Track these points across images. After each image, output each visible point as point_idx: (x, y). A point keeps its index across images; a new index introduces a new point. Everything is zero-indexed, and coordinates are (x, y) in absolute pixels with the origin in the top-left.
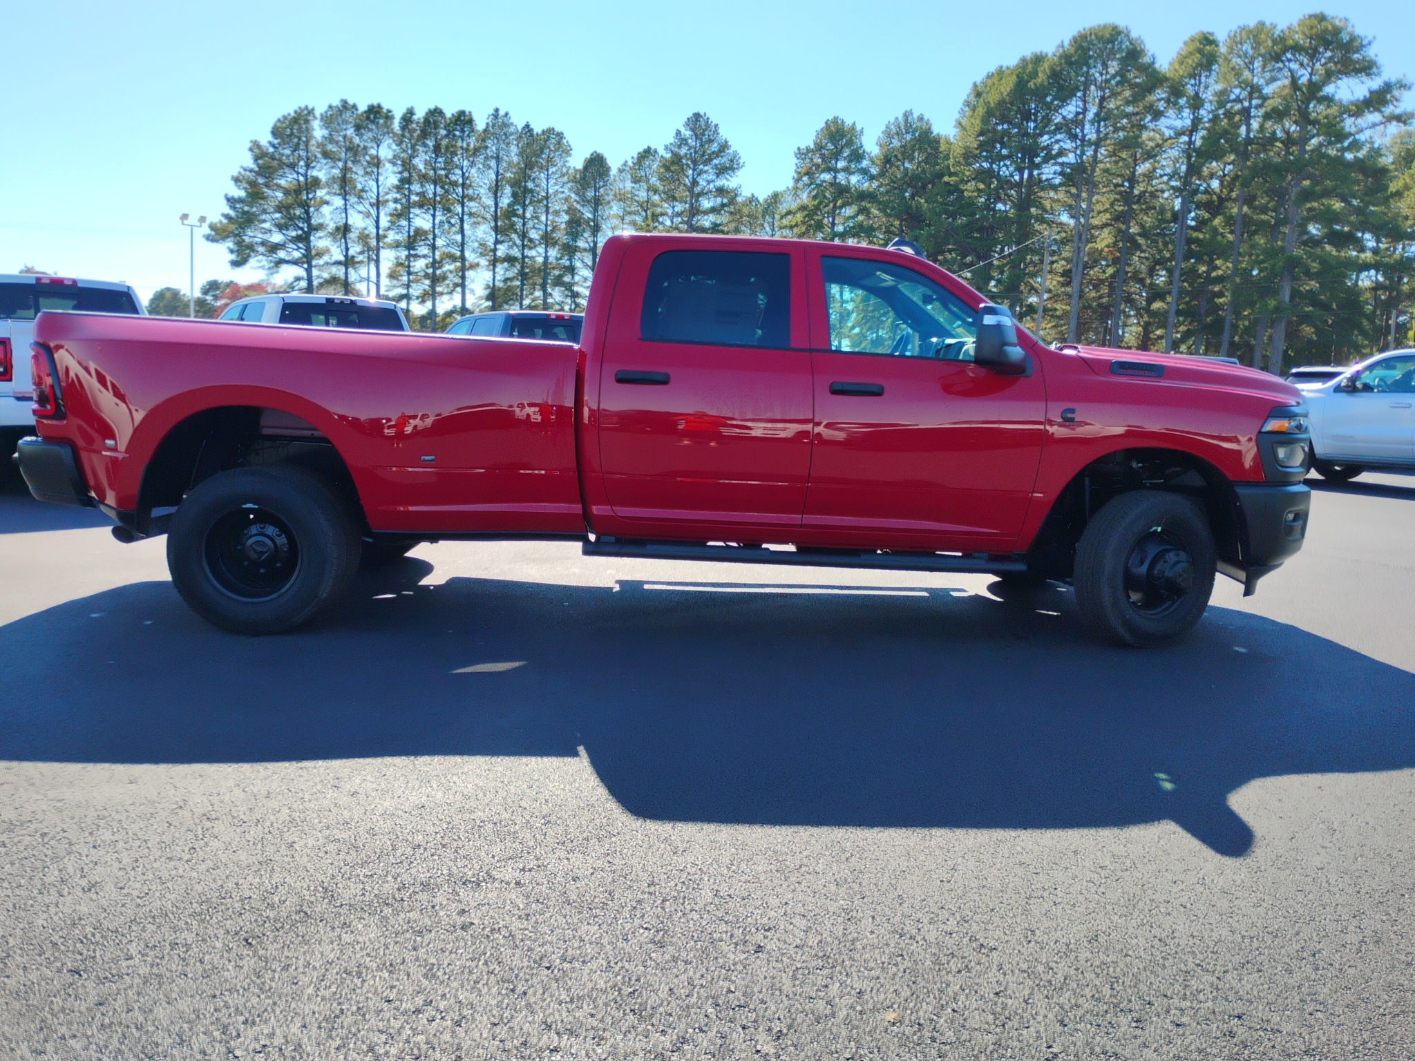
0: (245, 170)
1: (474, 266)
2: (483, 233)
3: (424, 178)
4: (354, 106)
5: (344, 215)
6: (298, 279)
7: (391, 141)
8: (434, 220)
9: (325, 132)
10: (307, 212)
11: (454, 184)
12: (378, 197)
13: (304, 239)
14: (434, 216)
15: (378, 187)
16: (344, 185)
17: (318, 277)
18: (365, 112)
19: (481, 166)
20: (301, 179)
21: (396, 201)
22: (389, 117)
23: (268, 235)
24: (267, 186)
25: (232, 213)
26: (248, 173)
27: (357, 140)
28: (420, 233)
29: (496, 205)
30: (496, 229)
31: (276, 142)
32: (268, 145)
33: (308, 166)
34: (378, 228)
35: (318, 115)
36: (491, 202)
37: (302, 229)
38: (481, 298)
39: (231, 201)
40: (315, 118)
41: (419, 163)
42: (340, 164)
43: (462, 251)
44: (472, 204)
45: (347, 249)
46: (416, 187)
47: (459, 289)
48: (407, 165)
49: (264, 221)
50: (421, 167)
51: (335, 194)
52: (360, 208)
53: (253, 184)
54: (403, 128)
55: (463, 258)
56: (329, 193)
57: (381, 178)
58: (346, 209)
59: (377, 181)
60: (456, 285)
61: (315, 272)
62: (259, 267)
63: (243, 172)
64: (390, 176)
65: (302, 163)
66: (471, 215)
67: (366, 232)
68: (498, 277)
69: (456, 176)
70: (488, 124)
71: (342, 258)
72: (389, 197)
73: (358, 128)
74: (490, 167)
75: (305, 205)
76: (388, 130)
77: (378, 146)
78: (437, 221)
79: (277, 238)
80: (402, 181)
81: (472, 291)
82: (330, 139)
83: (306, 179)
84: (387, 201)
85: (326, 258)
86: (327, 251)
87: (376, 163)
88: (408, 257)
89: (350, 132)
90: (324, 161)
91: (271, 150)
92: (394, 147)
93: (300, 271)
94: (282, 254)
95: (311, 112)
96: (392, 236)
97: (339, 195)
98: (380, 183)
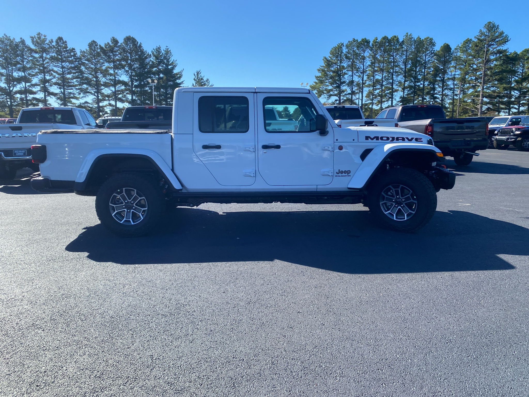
0: (321, 67)
1: (397, 91)
2: (401, 78)
3: (379, 61)
4: (357, 40)
5: (352, 77)
6: (336, 100)
7: (369, 50)
8: (382, 76)
9: (347, 50)
10: (340, 78)
11: (391, 62)
12: (363, 70)
13: (339, 87)
14: (383, 75)
15: (364, 66)
16: (353, 67)
17: (343, 99)
18: (360, 41)
19: (400, 54)
20: (338, 67)
21: (370, 70)
22: (368, 42)
23: (327, 87)
24: (328, 71)
25: (317, 81)
26: (322, 67)
27: (357, 51)
28: (377, 81)
29: (405, 68)
30: (405, 77)
31: (331, 56)
32: (328, 57)
33: (341, 62)
34: (363, 80)
35: (345, 45)
36: (403, 67)
37: (338, 84)
38: (398, 102)
39: (317, 77)
40: (344, 46)
41: (378, 57)
42: (351, 60)
43: (392, 86)
44: (397, 68)
45: (352, 89)
46: (377, 65)
47: (390, 99)
48: (374, 57)
49: (327, 82)
50: (379, 57)
51: (349, 71)
52: (357, 74)
53: (323, 71)
54: (373, 45)
55: (392, 88)
56: (347, 71)
57: (365, 63)
58: (352, 75)
59: (363, 65)
60: (390, 98)
61: (342, 98)
62: (324, 98)
63: (320, 67)
64: (368, 62)
65: (339, 62)
66: (396, 72)
67: (359, 82)
68: (405, 94)
69: (391, 59)
70: (404, 39)
71: (350, 92)
72: (367, 69)
73: (358, 47)
74: (404, 54)
75: (339, 76)
76: (368, 46)
77: (364, 52)
78: (383, 76)
79: (330, 88)
80: (372, 63)
81: (395, 99)
82: (348, 53)
83: (340, 67)
84: (367, 71)
85: (345, 93)
86: (346, 90)
87: (364, 58)
88: (373, 89)
89: (355, 49)
90: (346, 60)
91: (329, 59)
92: (370, 52)
93: (337, 98)
94: (331, 93)
95: (342, 44)
96: (368, 83)
97: (350, 71)
98: (364, 65)
